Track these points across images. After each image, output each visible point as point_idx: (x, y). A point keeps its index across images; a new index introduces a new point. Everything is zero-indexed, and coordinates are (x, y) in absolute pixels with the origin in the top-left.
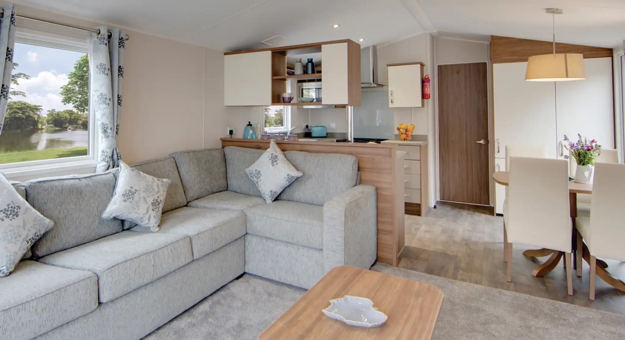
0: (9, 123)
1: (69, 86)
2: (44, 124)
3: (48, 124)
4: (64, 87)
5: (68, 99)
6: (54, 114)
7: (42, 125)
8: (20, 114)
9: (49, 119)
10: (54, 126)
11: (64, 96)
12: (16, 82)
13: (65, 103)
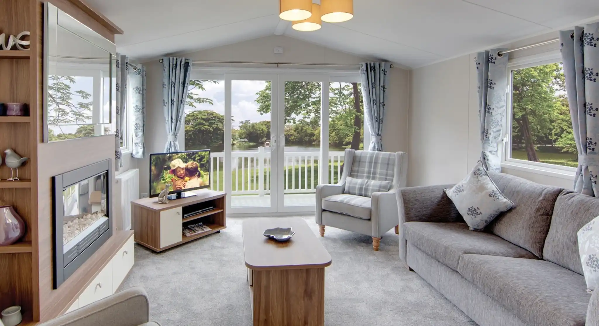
0: (193, 137)
1: (266, 92)
2: (235, 138)
3: (241, 139)
4: (261, 93)
5: (265, 107)
6: (248, 127)
7: (234, 140)
8: (206, 127)
9: (242, 132)
10: (248, 141)
11: (260, 104)
12: (201, 87)
13: (262, 112)
